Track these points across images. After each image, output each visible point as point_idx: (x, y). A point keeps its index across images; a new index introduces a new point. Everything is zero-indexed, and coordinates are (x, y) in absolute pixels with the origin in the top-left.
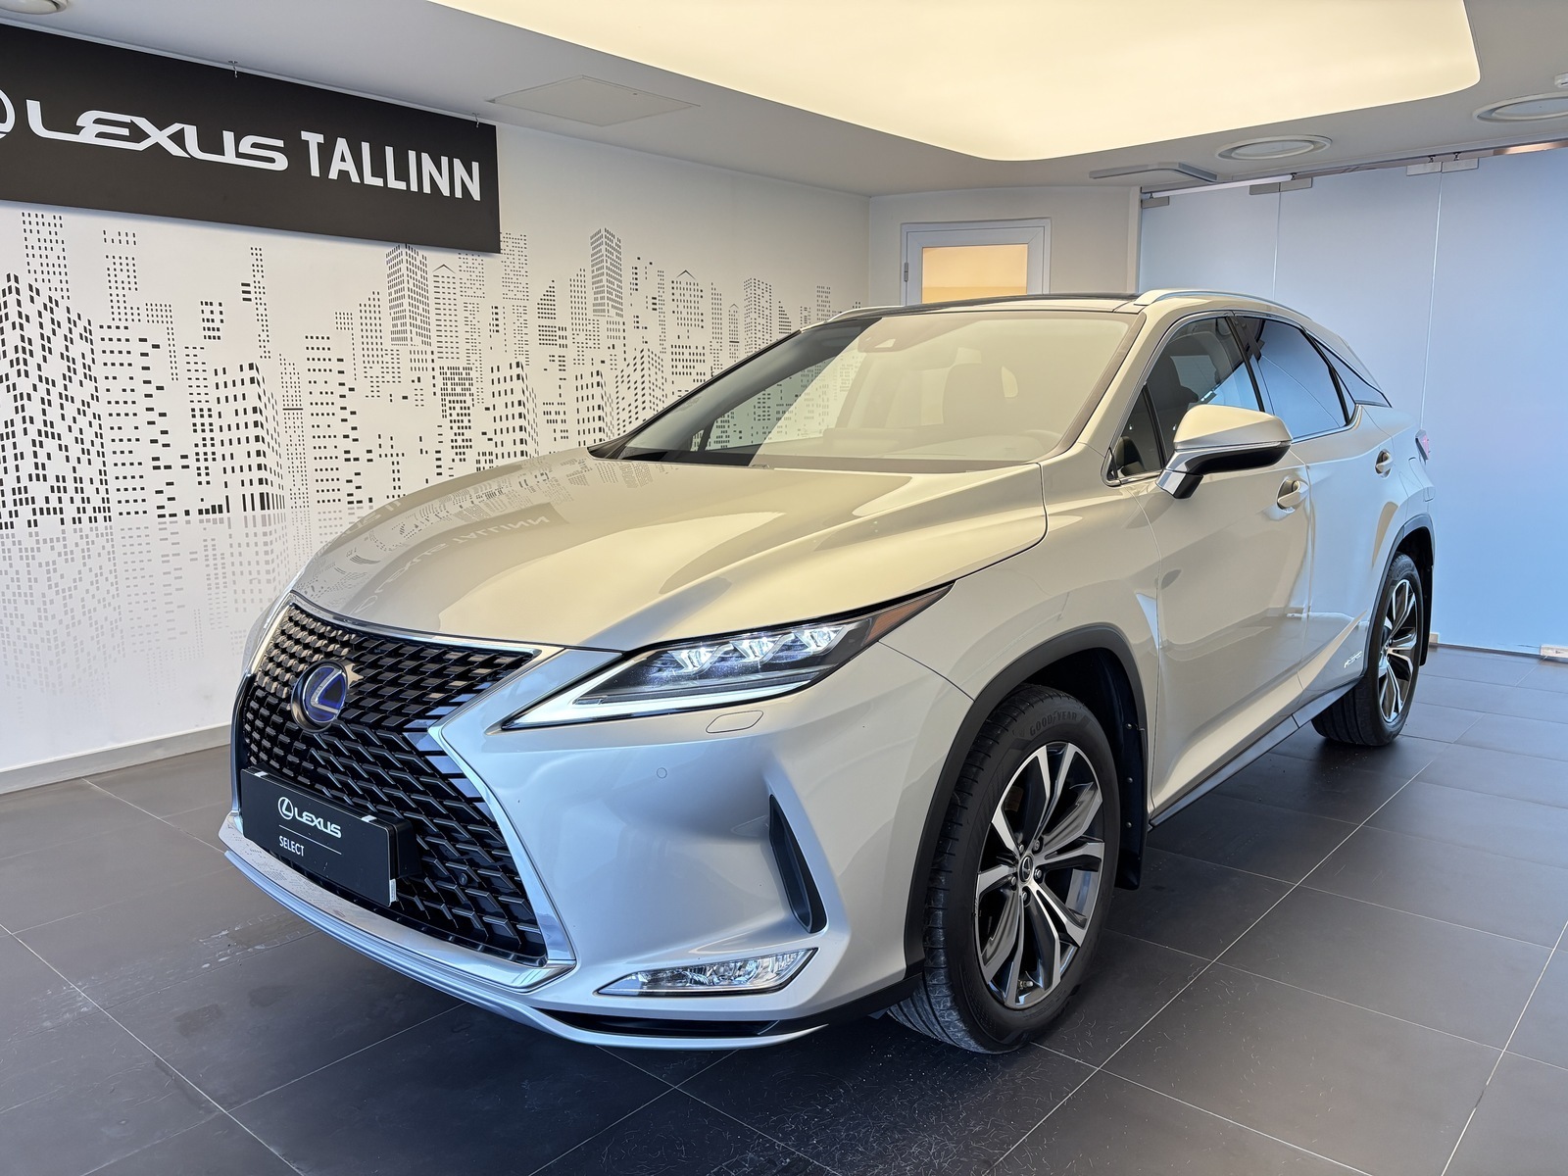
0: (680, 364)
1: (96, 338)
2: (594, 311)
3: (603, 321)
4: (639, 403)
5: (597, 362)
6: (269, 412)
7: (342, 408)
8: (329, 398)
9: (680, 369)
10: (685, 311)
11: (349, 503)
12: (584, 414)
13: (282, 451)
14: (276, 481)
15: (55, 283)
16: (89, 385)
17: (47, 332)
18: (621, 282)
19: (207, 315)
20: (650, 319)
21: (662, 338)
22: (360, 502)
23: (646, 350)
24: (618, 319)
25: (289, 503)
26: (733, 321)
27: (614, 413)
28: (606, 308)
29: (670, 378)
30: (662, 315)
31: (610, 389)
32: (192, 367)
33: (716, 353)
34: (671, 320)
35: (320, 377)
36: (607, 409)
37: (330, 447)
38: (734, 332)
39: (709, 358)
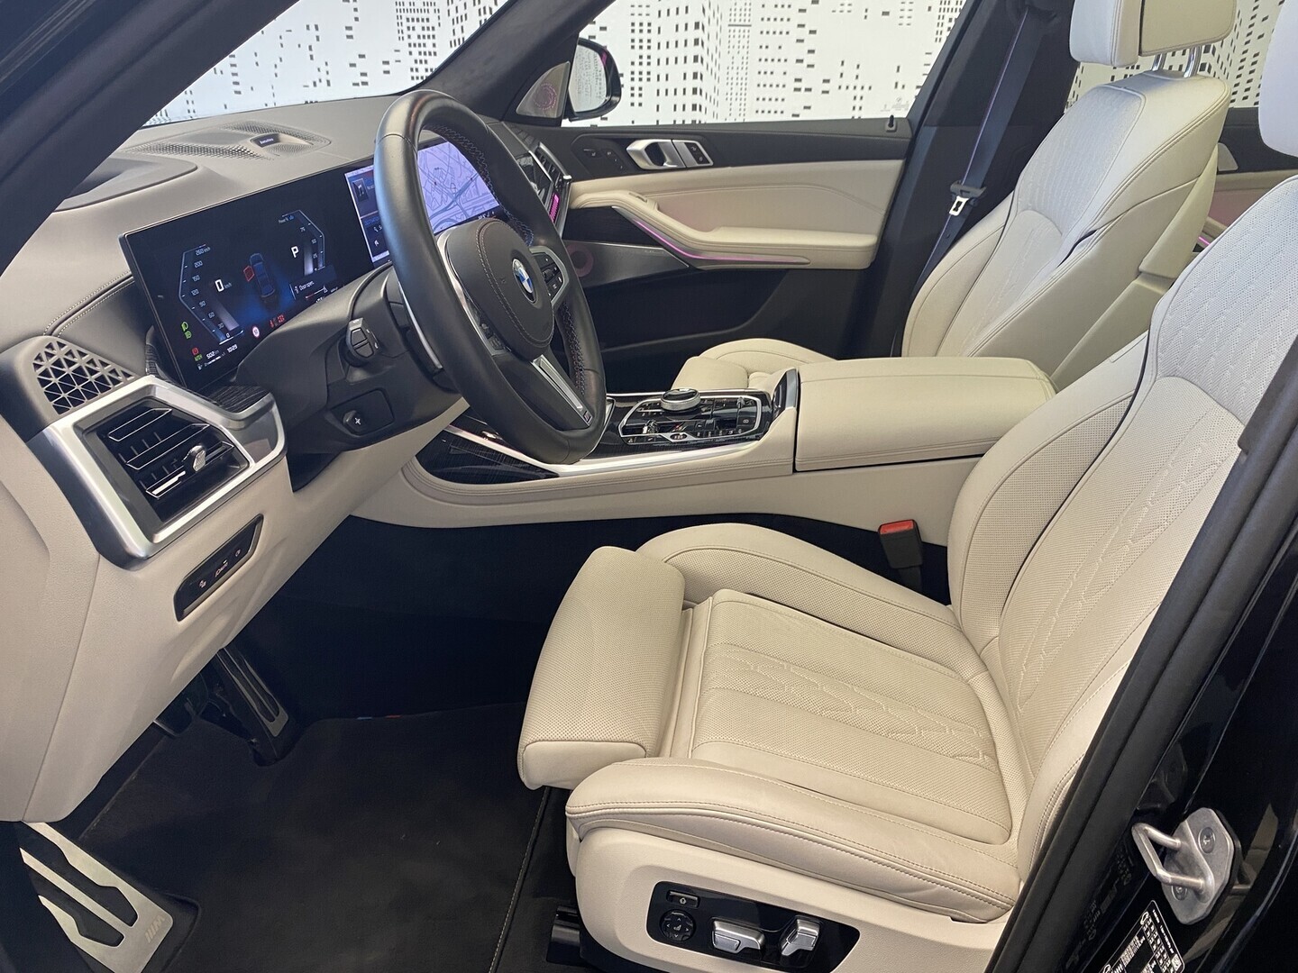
6: (712, 28)
7: (800, 26)
13: (722, 74)
14: (711, 108)
37: (778, 73)
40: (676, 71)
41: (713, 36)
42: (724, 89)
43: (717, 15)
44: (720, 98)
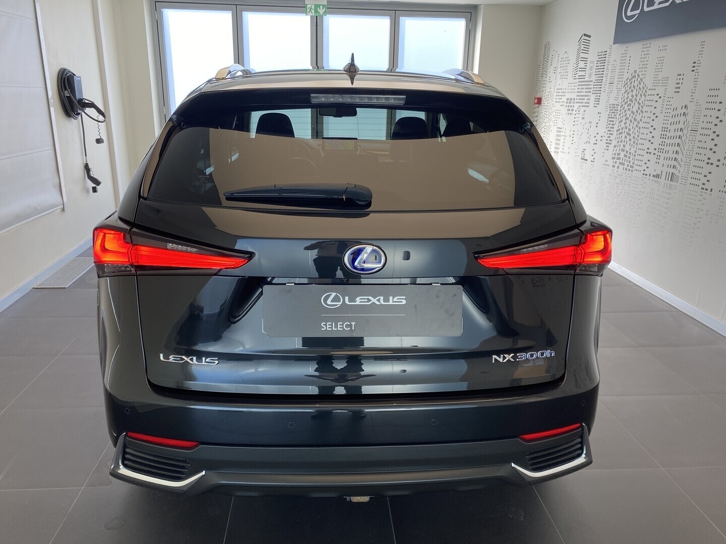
1: (647, 95)
6: (685, 131)
7: (714, 132)
8: (709, 126)
11: (703, 189)
13: (684, 152)
14: (679, 168)
15: (644, 73)
16: (641, 114)
17: (637, 94)
19: (678, 81)
22: (706, 190)
25: (680, 181)
32: (668, 107)
35: (708, 113)
37: (703, 154)
40: (671, 149)
41: (685, 135)
42: (684, 159)
43: (688, 125)
44: (682, 164)
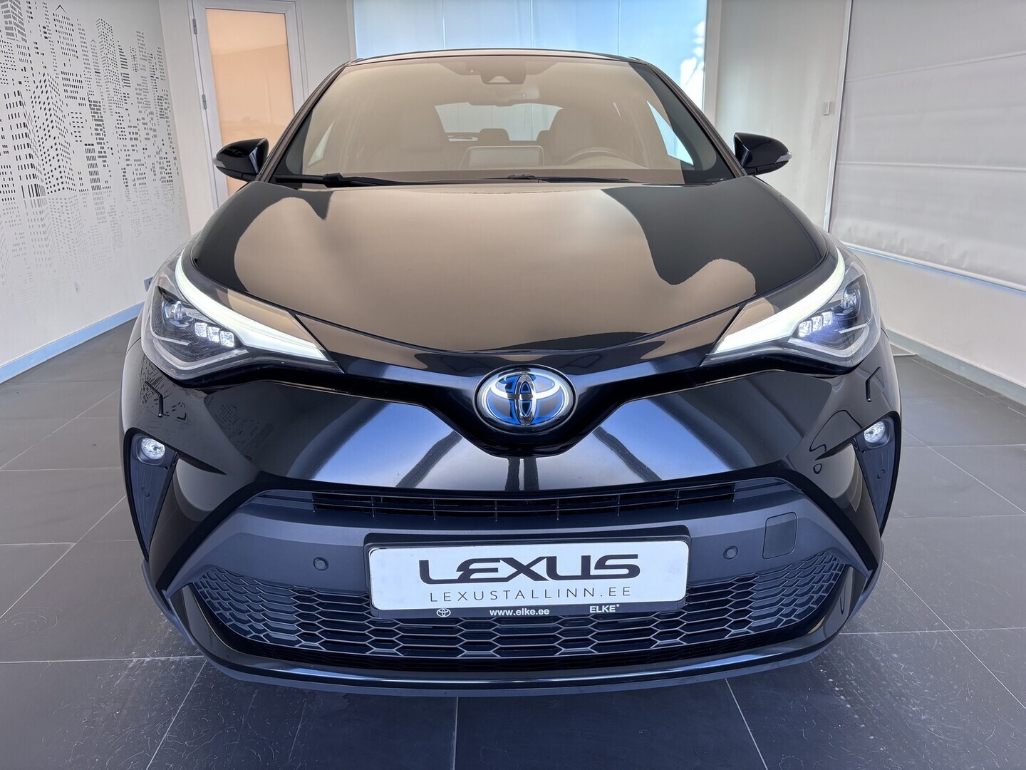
0: (69, 89)
2: (7, 34)
3: (14, 43)
4: (49, 122)
5: (16, 82)
9: (69, 94)
10: (65, 41)
12: (16, 132)
18: (20, 8)
20: (44, 46)
21: (55, 65)
23: (46, 75)
24: (23, 43)
26: (95, 54)
27: (35, 129)
28: (14, 32)
29: (66, 101)
30: (51, 43)
31: (28, 107)
33: (88, 79)
34: (57, 47)
36: (30, 127)
38: (96, 63)
39: (84, 84)
